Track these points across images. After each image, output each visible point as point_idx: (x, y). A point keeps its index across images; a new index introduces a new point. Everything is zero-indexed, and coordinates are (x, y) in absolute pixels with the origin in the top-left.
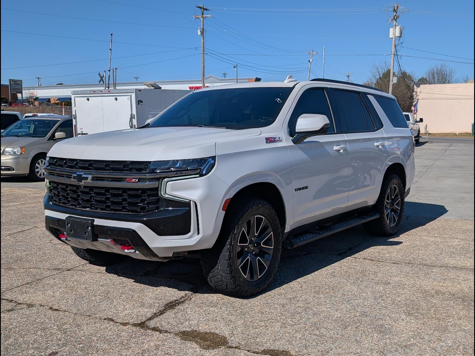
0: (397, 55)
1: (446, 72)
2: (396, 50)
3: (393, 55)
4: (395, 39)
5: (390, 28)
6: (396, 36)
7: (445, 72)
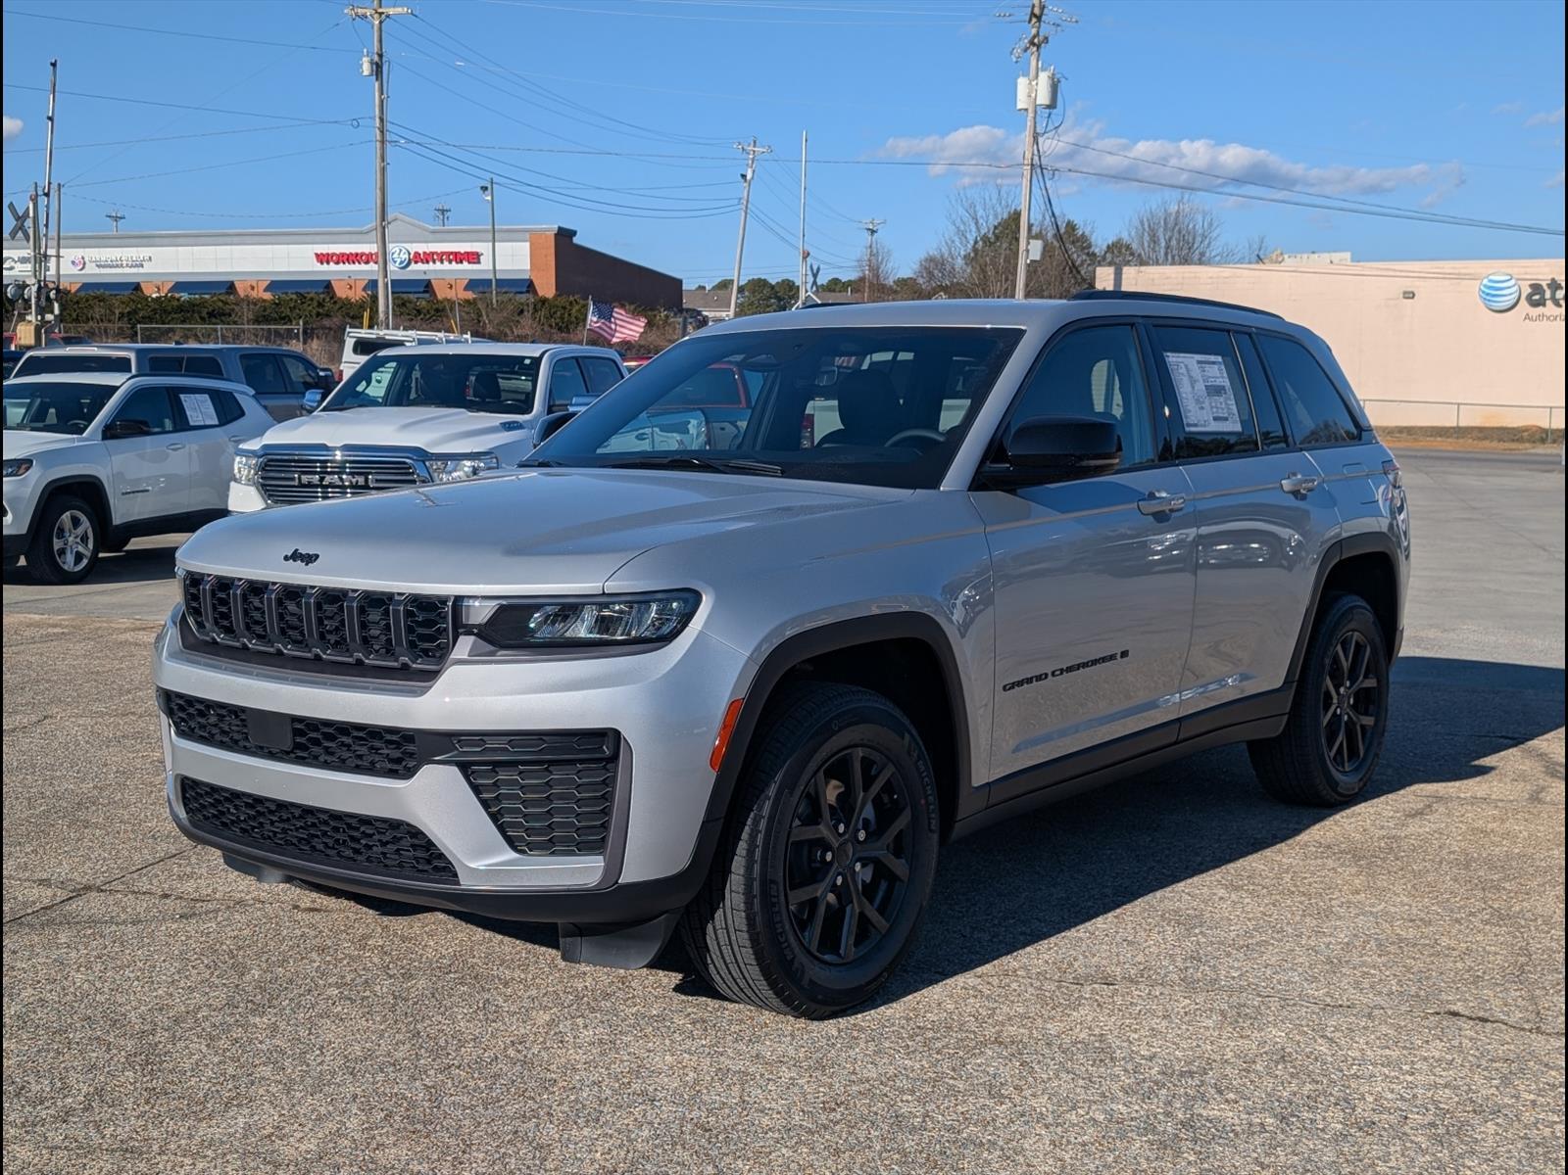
0: (1041, 166)
1: (1195, 226)
2: (1038, 151)
3: (1029, 167)
4: (1036, 112)
5: (1018, 77)
6: (1038, 102)
7: (1191, 226)
